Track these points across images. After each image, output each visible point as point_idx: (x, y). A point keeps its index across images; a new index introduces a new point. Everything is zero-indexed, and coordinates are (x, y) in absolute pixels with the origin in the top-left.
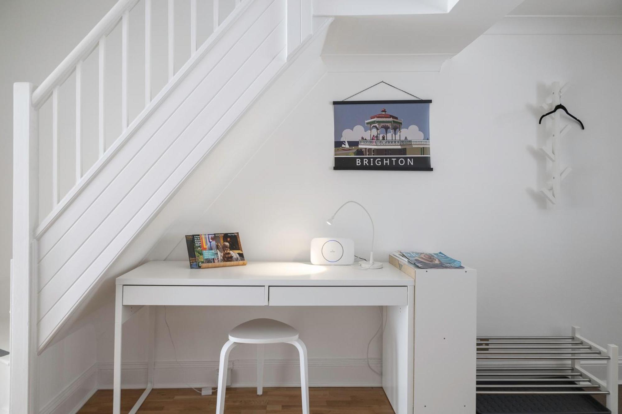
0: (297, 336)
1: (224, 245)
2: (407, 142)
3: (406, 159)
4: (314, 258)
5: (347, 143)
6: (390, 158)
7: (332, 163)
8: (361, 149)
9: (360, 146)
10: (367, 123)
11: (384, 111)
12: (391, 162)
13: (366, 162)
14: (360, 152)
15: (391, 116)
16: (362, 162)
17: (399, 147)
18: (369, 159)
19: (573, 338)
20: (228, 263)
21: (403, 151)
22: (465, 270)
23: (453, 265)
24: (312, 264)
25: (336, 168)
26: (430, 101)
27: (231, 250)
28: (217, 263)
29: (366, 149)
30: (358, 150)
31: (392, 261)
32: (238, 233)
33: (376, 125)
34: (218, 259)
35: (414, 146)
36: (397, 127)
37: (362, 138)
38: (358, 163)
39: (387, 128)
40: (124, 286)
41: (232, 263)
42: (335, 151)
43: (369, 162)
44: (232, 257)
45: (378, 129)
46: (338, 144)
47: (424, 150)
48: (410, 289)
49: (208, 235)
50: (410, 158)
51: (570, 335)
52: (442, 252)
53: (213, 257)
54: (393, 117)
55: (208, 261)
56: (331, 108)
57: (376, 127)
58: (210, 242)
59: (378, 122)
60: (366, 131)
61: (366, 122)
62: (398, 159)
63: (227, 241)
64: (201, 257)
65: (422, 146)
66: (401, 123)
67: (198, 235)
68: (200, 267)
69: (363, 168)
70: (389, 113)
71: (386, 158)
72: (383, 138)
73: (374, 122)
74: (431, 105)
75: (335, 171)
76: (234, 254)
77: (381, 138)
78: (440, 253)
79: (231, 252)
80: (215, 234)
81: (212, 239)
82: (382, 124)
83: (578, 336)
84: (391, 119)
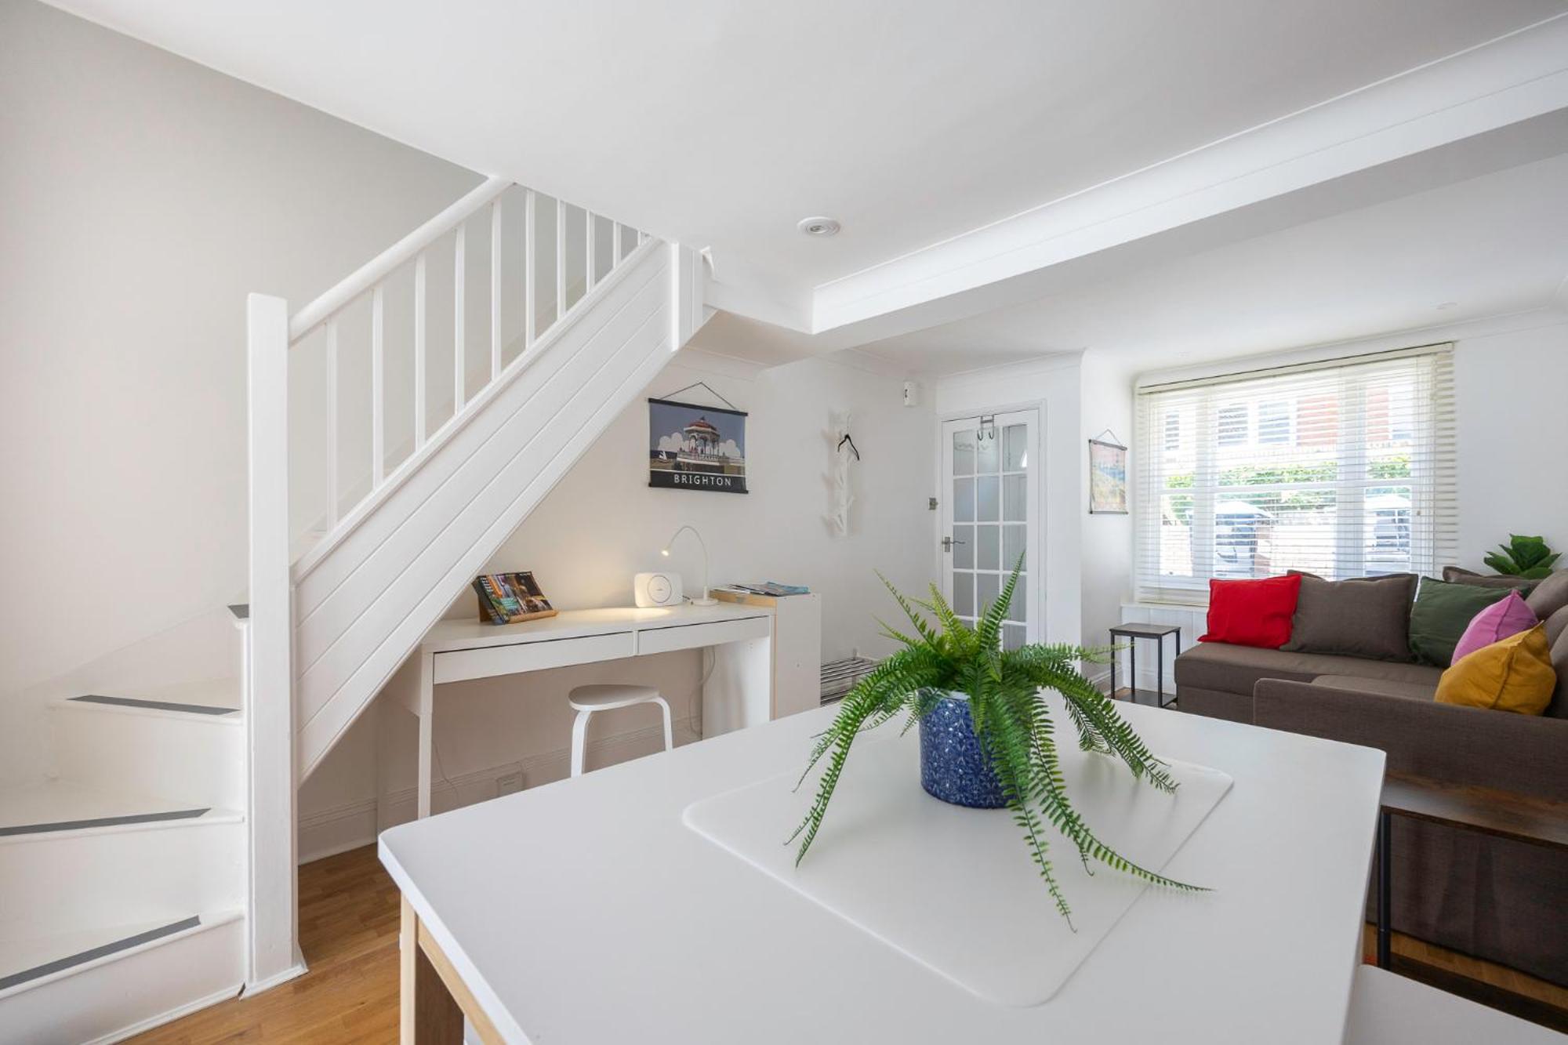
0: (657, 693)
1: (521, 589)
2: (724, 459)
3: (724, 478)
4: (640, 598)
5: (664, 454)
6: (709, 476)
7: (647, 478)
8: (680, 462)
9: (678, 459)
10: (687, 431)
11: (703, 419)
12: (710, 480)
13: (684, 479)
14: (678, 466)
15: (709, 426)
16: (680, 478)
17: (717, 464)
18: (688, 475)
19: (854, 660)
20: (533, 615)
21: (720, 469)
22: (811, 595)
23: (797, 591)
24: (638, 608)
25: (650, 485)
26: (746, 414)
27: (532, 595)
28: (523, 616)
29: (684, 463)
30: (675, 464)
31: (718, 595)
32: (530, 572)
33: (695, 434)
34: (522, 609)
35: (732, 464)
36: (715, 440)
37: (681, 449)
38: (677, 479)
39: (705, 440)
40: (436, 655)
41: (539, 614)
42: (651, 462)
43: (688, 480)
44: (536, 606)
45: (696, 440)
46: (654, 454)
47: (740, 470)
48: (770, 619)
49: (497, 575)
50: (728, 477)
51: (851, 656)
52: (771, 582)
53: (516, 607)
54: (712, 428)
55: (514, 613)
56: (647, 406)
57: (694, 436)
58: (503, 586)
59: (697, 431)
60: (684, 440)
61: (685, 429)
62: (716, 477)
63: (522, 584)
64: (501, 607)
65: (738, 465)
66: (718, 436)
67: (485, 577)
68: (507, 622)
69: (681, 486)
70: (707, 421)
71: (705, 476)
72: (702, 451)
73: (692, 431)
74: (746, 418)
75: (650, 488)
76: (536, 600)
77: (699, 452)
78: (770, 583)
79: (533, 599)
80: (504, 574)
81: (503, 581)
82: (701, 435)
83: (858, 655)
84: (710, 430)
